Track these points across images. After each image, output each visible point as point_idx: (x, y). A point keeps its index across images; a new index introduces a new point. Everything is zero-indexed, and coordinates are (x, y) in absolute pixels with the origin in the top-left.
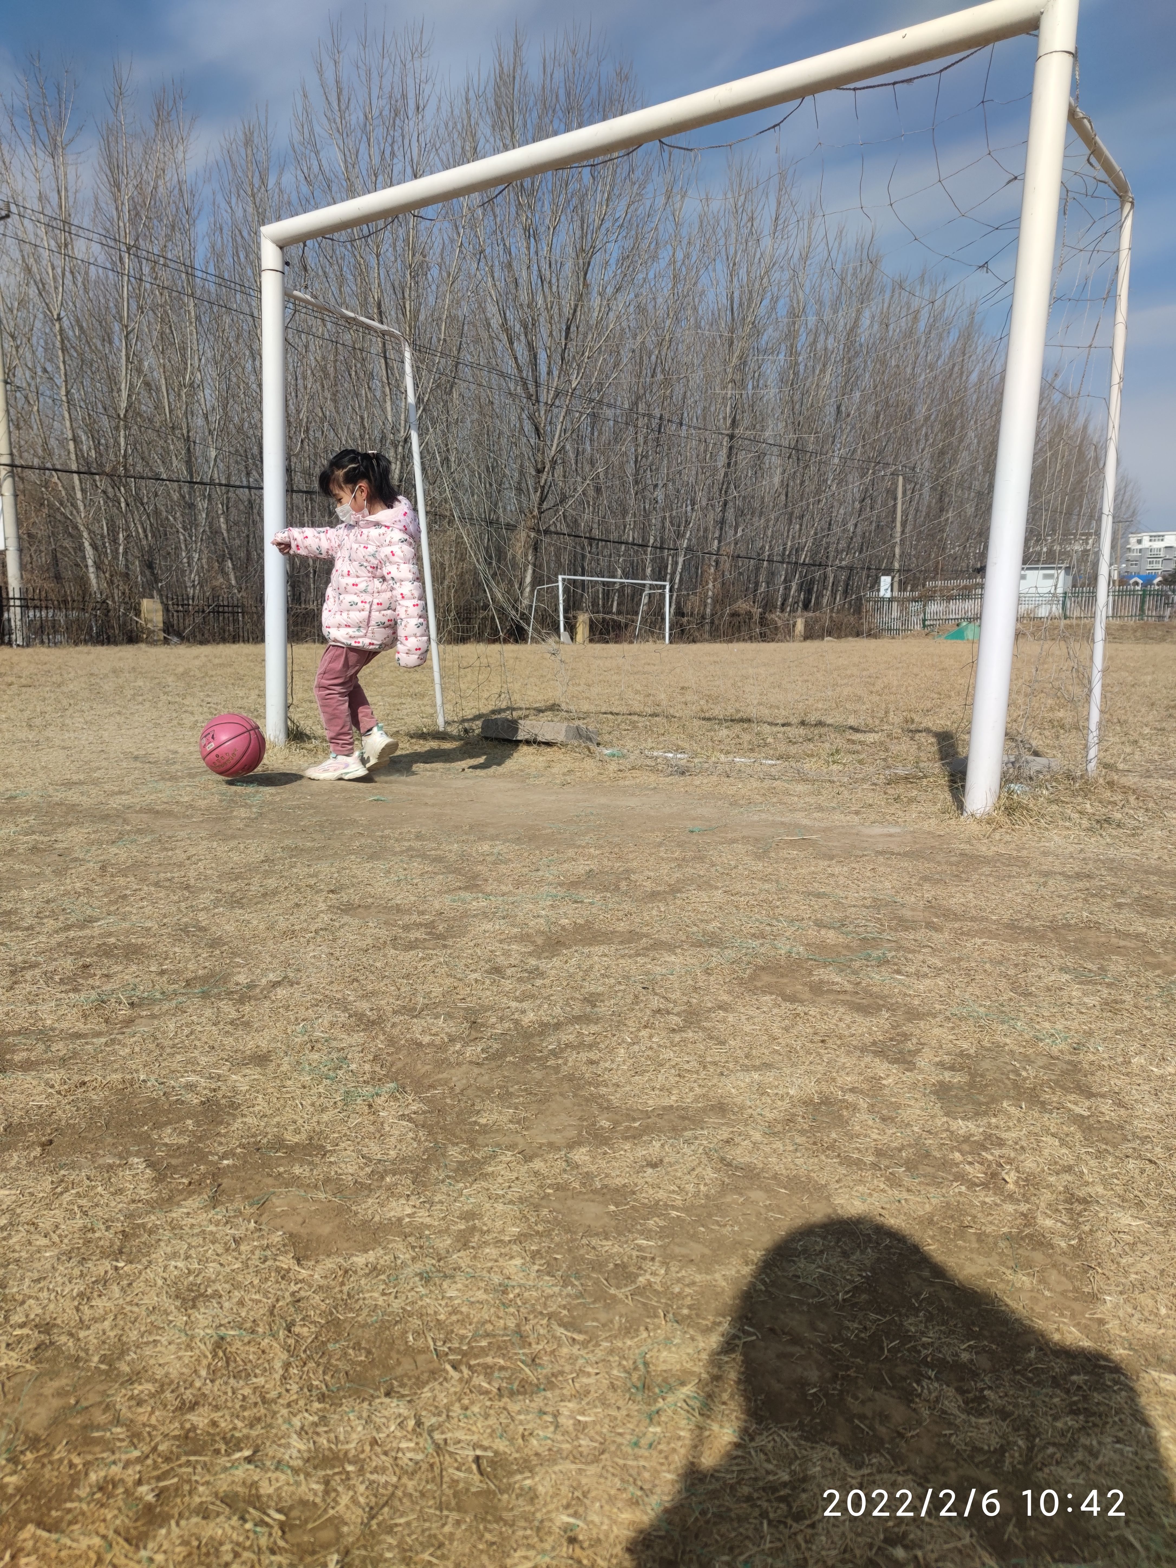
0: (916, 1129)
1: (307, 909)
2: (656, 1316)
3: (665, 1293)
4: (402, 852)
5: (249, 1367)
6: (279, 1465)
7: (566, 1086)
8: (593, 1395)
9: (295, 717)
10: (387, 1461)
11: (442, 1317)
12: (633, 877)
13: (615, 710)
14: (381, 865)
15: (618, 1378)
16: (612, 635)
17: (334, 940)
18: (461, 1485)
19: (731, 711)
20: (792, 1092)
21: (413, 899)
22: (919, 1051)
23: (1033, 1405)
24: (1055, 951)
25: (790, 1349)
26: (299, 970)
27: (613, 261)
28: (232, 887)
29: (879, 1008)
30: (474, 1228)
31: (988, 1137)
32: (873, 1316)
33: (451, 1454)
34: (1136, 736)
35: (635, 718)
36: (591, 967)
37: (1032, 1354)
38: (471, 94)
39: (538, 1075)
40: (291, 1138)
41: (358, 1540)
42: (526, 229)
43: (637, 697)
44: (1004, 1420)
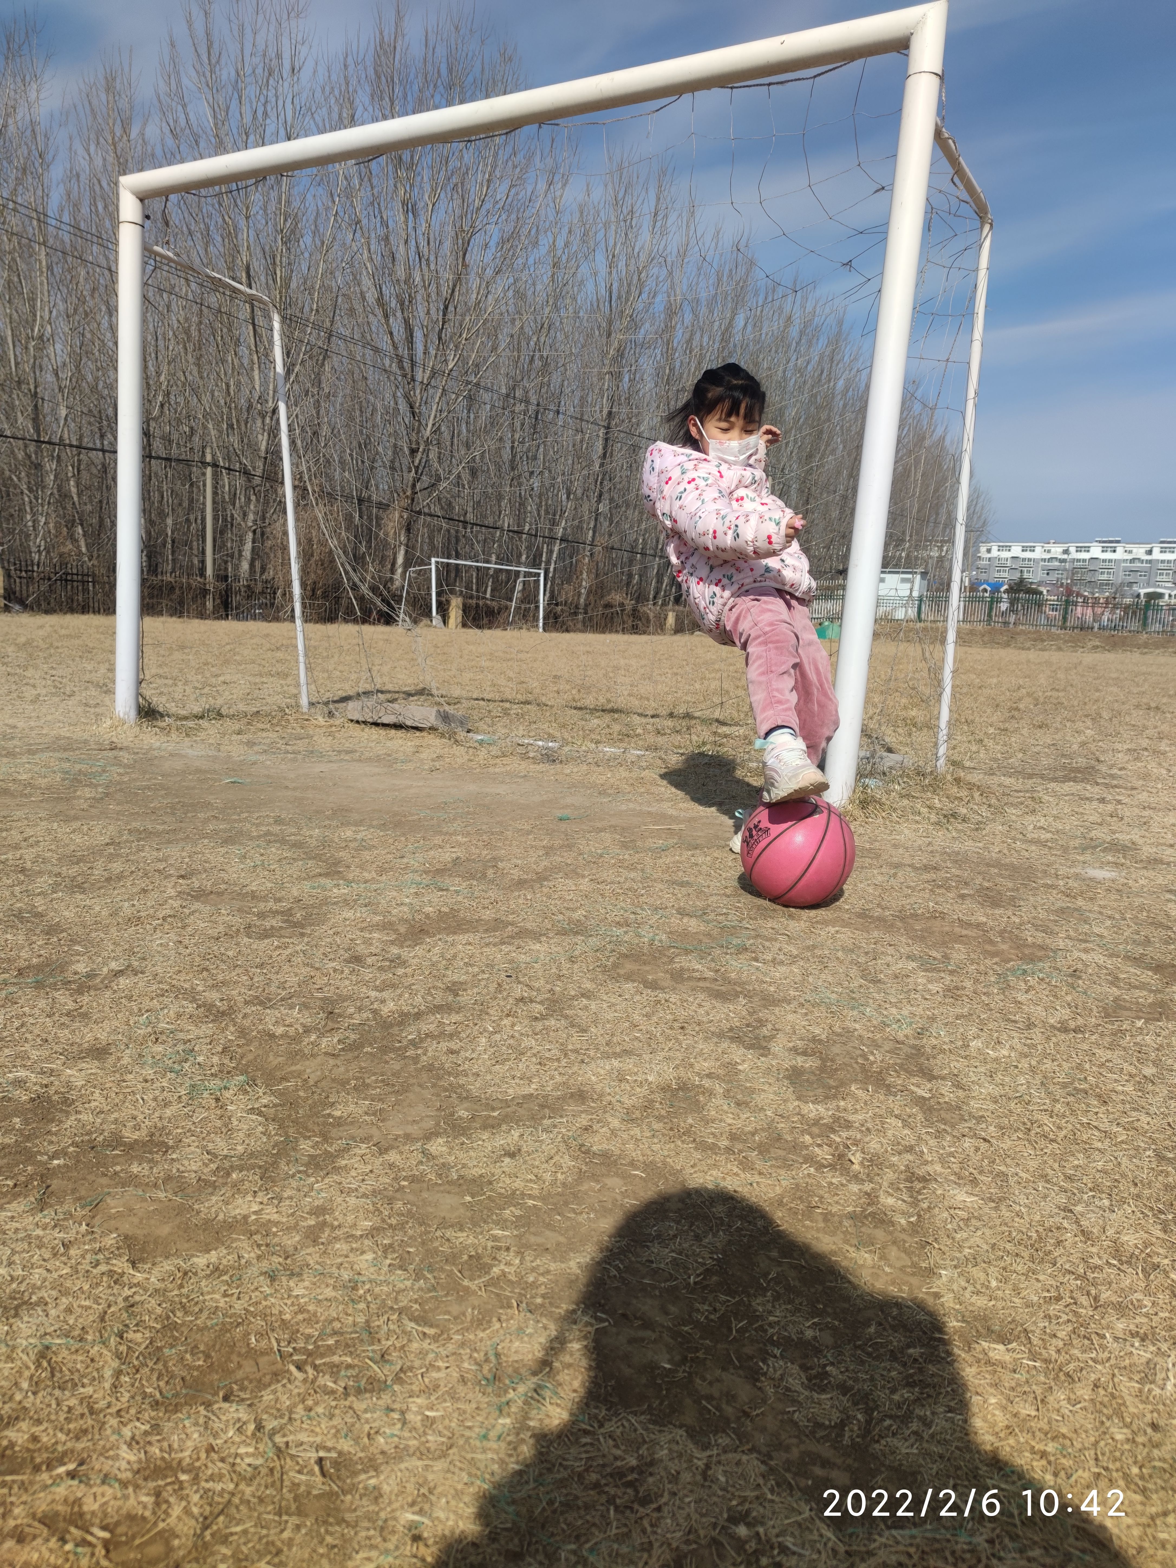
0: (769, 1113)
1: (154, 895)
2: (510, 1306)
3: (519, 1283)
4: (259, 837)
5: (76, 1377)
6: (105, 1479)
7: (424, 1076)
8: (443, 1389)
9: (147, 693)
10: (224, 1467)
11: (287, 1317)
12: (500, 865)
13: (487, 696)
14: (236, 850)
15: (468, 1371)
16: (485, 621)
17: (183, 928)
18: (303, 1488)
19: (602, 700)
20: (650, 1079)
21: (269, 885)
22: (774, 1037)
23: (872, 1379)
24: (903, 939)
25: (641, 1334)
26: (144, 959)
27: (492, 244)
28: (73, 871)
29: (737, 995)
30: (324, 1223)
31: (836, 1119)
32: (723, 1298)
33: (292, 1457)
34: (981, 736)
35: (507, 705)
36: (455, 956)
37: (872, 1329)
38: (350, 60)
39: (396, 1066)
40: (129, 1135)
41: (190, 1552)
42: (404, 203)
43: (510, 684)
44: (844, 1395)
